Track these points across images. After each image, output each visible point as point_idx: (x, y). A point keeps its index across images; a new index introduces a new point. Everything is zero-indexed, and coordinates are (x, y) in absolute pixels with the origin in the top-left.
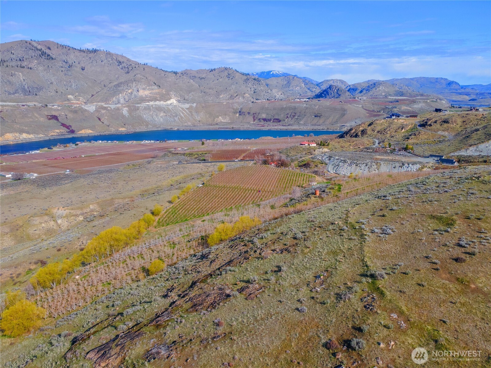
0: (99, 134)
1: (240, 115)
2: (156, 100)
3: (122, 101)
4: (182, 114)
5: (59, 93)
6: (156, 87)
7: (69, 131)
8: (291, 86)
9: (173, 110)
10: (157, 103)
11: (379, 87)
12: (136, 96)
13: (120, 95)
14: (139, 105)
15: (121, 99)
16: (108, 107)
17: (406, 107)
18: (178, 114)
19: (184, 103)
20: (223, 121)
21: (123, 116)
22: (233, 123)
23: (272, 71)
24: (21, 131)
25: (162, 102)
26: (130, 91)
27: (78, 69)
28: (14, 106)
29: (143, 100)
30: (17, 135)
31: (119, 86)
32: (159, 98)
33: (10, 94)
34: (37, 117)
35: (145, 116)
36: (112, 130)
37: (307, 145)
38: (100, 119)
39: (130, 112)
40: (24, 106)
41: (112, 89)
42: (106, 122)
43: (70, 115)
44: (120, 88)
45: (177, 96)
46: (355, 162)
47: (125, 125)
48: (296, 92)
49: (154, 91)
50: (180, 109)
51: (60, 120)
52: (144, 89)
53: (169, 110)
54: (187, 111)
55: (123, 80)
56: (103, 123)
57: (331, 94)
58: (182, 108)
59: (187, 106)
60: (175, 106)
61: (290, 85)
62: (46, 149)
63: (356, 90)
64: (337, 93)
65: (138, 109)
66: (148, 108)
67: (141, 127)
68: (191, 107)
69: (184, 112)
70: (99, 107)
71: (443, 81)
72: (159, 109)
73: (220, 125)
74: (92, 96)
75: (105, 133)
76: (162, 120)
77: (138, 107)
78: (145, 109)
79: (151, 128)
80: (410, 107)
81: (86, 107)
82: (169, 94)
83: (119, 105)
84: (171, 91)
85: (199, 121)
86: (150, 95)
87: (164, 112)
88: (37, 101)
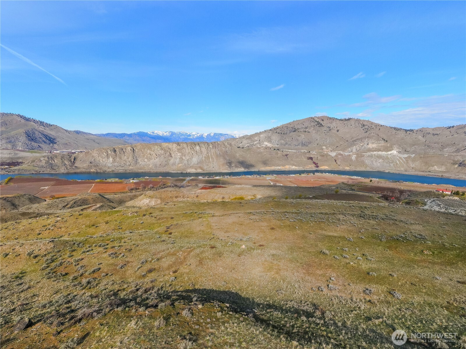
0: (331, 169)
1: (459, 166)
2: (379, 150)
3: (354, 150)
4: (398, 162)
5: (319, 145)
6: (383, 142)
7: (316, 166)
9: (391, 158)
10: (380, 153)
12: (365, 148)
13: (354, 147)
14: (365, 154)
15: (354, 149)
16: (344, 154)
18: (395, 161)
19: (404, 153)
20: (437, 169)
21: (351, 160)
22: (448, 172)
24: (293, 165)
25: (384, 153)
26: (362, 144)
27: (335, 131)
28: (295, 152)
29: (370, 150)
30: (291, 166)
31: (355, 141)
32: (382, 150)
33: (296, 146)
34: (302, 158)
35: (367, 161)
36: (341, 168)
37: (441, 192)
38: (336, 161)
39: (357, 158)
40: (299, 152)
41: (350, 143)
42: (339, 163)
43: (319, 158)
44: (356, 143)
45: (399, 148)
46: (446, 207)
47: (350, 165)
49: (380, 145)
50: (398, 158)
51: (313, 160)
52: (373, 143)
53: (387, 158)
54: (404, 159)
55: (360, 137)
56: (337, 163)
58: (400, 158)
59: (406, 156)
60: (394, 156)
62: (298, 175)
65: (363, 156)
66: (371, 156)
67: (361, 168)
68: (409, 157)
69: (401, 160)
70: (338, 153)
72: (380, 157)
73: (433, 173)
74: (337, 147)
75: (335, 169)
76: (379, 164)
77: (364, 155)
78: (369, 156)
79: (368, 169)
81: (330, 154)
82: (392, 147)
83: (351, 153)
84: (395, 144)
85: (413, 168)
86: (376, 147)
87: (383, 159)
88: (306, 149)
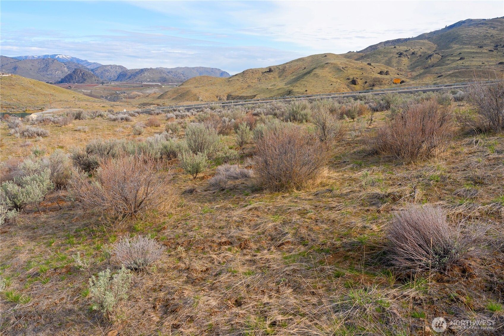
8: (49, 70)
11: (144, 73)
17: (137, 91)
23: (57, 55)
48: (57, 76)
57: (75, 78)
61: (47, 69)
63: (125, 76)
64: (82, 78)
71: (217, 71)
80: (142, 93)
